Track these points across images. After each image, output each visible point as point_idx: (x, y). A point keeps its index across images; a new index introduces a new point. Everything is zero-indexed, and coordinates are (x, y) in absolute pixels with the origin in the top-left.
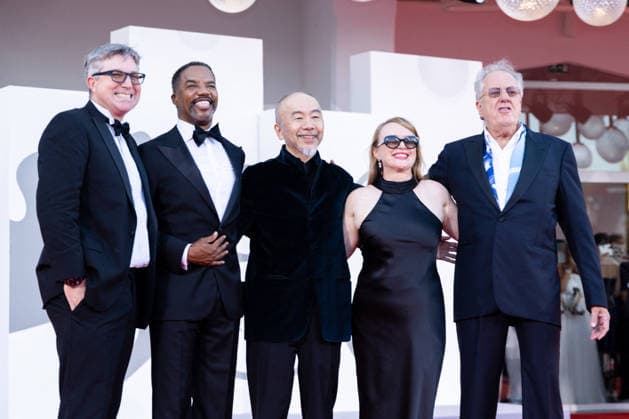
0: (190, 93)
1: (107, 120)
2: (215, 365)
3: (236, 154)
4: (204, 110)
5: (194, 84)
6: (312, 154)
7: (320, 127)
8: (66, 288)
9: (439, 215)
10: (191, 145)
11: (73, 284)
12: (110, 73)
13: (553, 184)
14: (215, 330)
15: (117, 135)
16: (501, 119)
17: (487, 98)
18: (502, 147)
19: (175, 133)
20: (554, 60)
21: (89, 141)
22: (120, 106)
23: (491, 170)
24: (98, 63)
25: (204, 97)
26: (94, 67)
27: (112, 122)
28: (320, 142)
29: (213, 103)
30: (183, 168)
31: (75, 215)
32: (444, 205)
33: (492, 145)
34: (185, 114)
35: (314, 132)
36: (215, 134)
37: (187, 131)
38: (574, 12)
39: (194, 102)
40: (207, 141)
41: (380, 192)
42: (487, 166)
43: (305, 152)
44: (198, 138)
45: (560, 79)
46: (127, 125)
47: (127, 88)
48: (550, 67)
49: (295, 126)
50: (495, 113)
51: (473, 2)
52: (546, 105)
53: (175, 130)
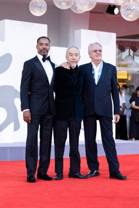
4: (44, 52)
5: (42, 44)
6: (76, 66)
10: (42, 62)
18: (97, 67)
23: (94, 73)
33: (94, 66)
36: (49, 59)
37: (40, 57)
40: (46, 61)
44: (44, 60)
48: (137, 35)
49: (70, 58)
50: (95, 57)
51: (114, 14)
52: (135, 47)
53: (36, 57)
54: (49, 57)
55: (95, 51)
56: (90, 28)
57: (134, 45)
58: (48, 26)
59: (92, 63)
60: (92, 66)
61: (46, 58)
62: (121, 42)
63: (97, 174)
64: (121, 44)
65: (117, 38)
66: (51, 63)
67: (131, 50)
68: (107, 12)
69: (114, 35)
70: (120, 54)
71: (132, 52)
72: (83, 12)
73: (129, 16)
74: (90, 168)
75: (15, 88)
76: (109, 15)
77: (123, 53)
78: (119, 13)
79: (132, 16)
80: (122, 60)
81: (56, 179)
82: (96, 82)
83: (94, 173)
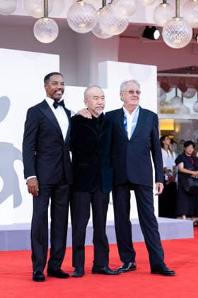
0: (54, 87)
2: (60, 202)
3: (68, 112)
4: (60, 95)
5: (56, 83)
10: (53, 108)
16: (132, 103)
18: (130, 114)
23: (126, 124)
25: (60, 89)
29: (63, 92)
33: (127, 114)
36: (62, 104)
37: (50, 102)
39: (56, 91)
40: (59, 107)
42: (125, 123)
44: (55, 106)
48: (187, 68)
50: (130, 100)
51: (153, 39)
52: (184, 85)
53: (45, 101)
54: (63, 101)
55: (131, 92)
56: (121, 60)
57: (182, 82)
58: (60, 57)
59: (124, 108)
60: (123, 113)
61: (59, 103)
62: (165, 77)
63: (133, 268)
64: (165, 81)
65: (158, 72)
66: (66, 110)
67: (178, 90)
68: (143, 36)
69: (154, 69)
70: (163, 97)
71: (180, 93)
72: (110, 36)
73: (175, 42)
74: (122, 259)
75: (14, 146)
76: (146, 41)
77: (167, 94)
79: (178, 41)
80: (167, 104)
81: (74, 276)
82: (129, 137)
83: (129, 267)
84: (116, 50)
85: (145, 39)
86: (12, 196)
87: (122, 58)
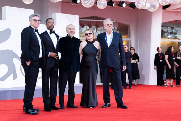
0: (49, 24)
1: (34, 29)
3: (57, 36)
5: (50, 22)
6: (73, 36)
7: (74, 31)
8: (27, 62)
9: (98, 49)
11: (28, 62)
12: (34, 20)
13: (118, 42)
14: (54, 69)
15: (36, 32)
16: (109, 30)
17: (107, 26)
18: (109, 35)
19: (46, 32)
20: (92, 15)
21: (31, 34)
22: (36, 26)
23: (107, 40)
24: (31, 18)
26: (31, 19)
27: (35, 29)
28: (74, 34)
30: (48, 39)
31: (28, 48)
32: (99, 47)
33: (107, 35)
34: (48, 28)
35: (73, 32)
36: (54, 32)
37: (49, 31)
38: (97, 6)
40: (52, 33)
41: (87, 43)
42: (106, 39)
43: (71, 36)
44: (51, 33)
45: (94, 19)
46: (37, 30)
47: (37, 23)
48: (92, 17)
49: (70, 31)
50: (108, 29)
51: (77, 3)
52: (91, 24)
53: (46, 31)
54: (54, 31)
55: (108, 25)
56: (62, 12)
57: (90, 23)
58: (34, 11)
61: (52, 32)
62: (82, 21)
64: (82, 23)
65: (79, 19)
66: (56, 34)
67: (88, 26)
68: (73, 2)
69: (77, 17)
70: (81, 30)
71: (88, 28)
72: (57, 2)
73: (87, 4)
74: (105, 102)
75: (13, 51)
76: (74, 4)
77: (83, 28)
78: (80, 3)
79: (88, 4)
80: (82, 33)
83: (107, 105)
84: (60, 9)
85: (73, 3)
86: (12, 75)
87: (63, 12)
